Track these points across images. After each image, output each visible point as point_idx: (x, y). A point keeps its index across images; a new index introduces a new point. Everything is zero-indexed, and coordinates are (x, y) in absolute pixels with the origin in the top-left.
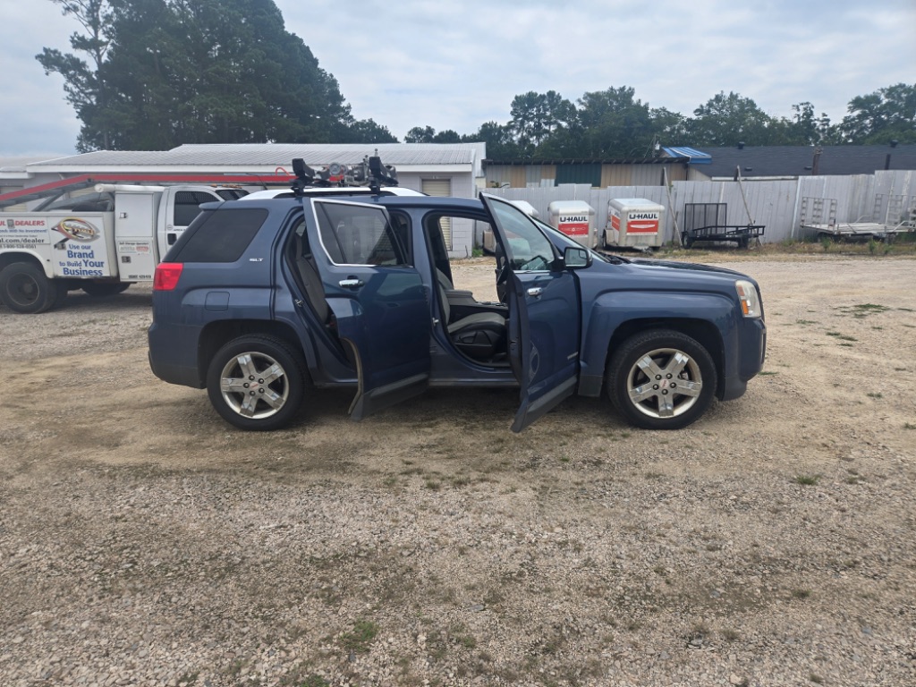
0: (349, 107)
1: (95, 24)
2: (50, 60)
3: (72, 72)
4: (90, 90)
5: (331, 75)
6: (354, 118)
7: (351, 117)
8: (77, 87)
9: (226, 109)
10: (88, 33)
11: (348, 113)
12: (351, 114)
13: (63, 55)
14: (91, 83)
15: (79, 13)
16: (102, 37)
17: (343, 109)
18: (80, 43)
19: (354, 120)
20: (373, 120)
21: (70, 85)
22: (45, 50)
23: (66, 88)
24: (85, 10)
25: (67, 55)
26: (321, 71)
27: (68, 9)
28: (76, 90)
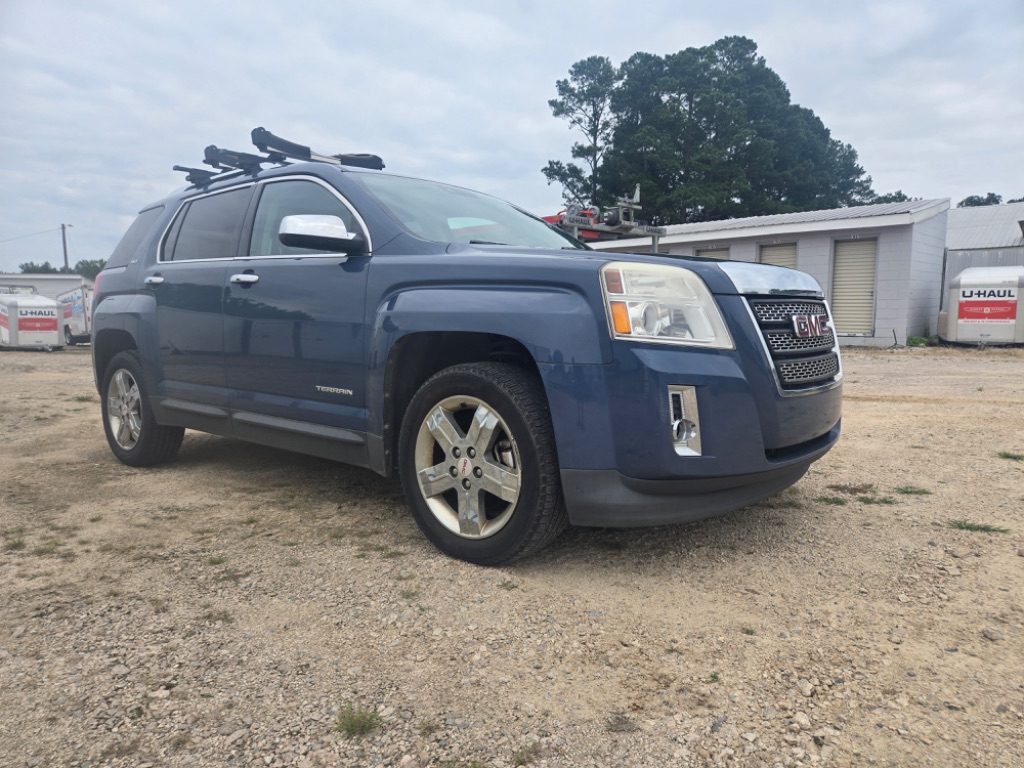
0: (869, 180)
1: (594, 132)
2: (554, 171)
3: (570, 180)
4: (584, 195)
5: (849, 146)
6: (875, 192)
7: (872, 192)
8: (573, 193)
9: (704, 198)
10: (587, 142)
11: (868, 188)
12: (871, 188)
13: (564, 165)
14: (586, 188)
15: (582, 124)
16: (600, 143)
17: (860, 184)
18: (580, 152)
19: (875, 195)
20: (903, 193)
21: (568, 192)
22: (550, 163)
23: (564, 196)
24: (587, 119)
25: (569, 165)
26: (835, 144)
27: (574, 122)
28: (572, 196)
